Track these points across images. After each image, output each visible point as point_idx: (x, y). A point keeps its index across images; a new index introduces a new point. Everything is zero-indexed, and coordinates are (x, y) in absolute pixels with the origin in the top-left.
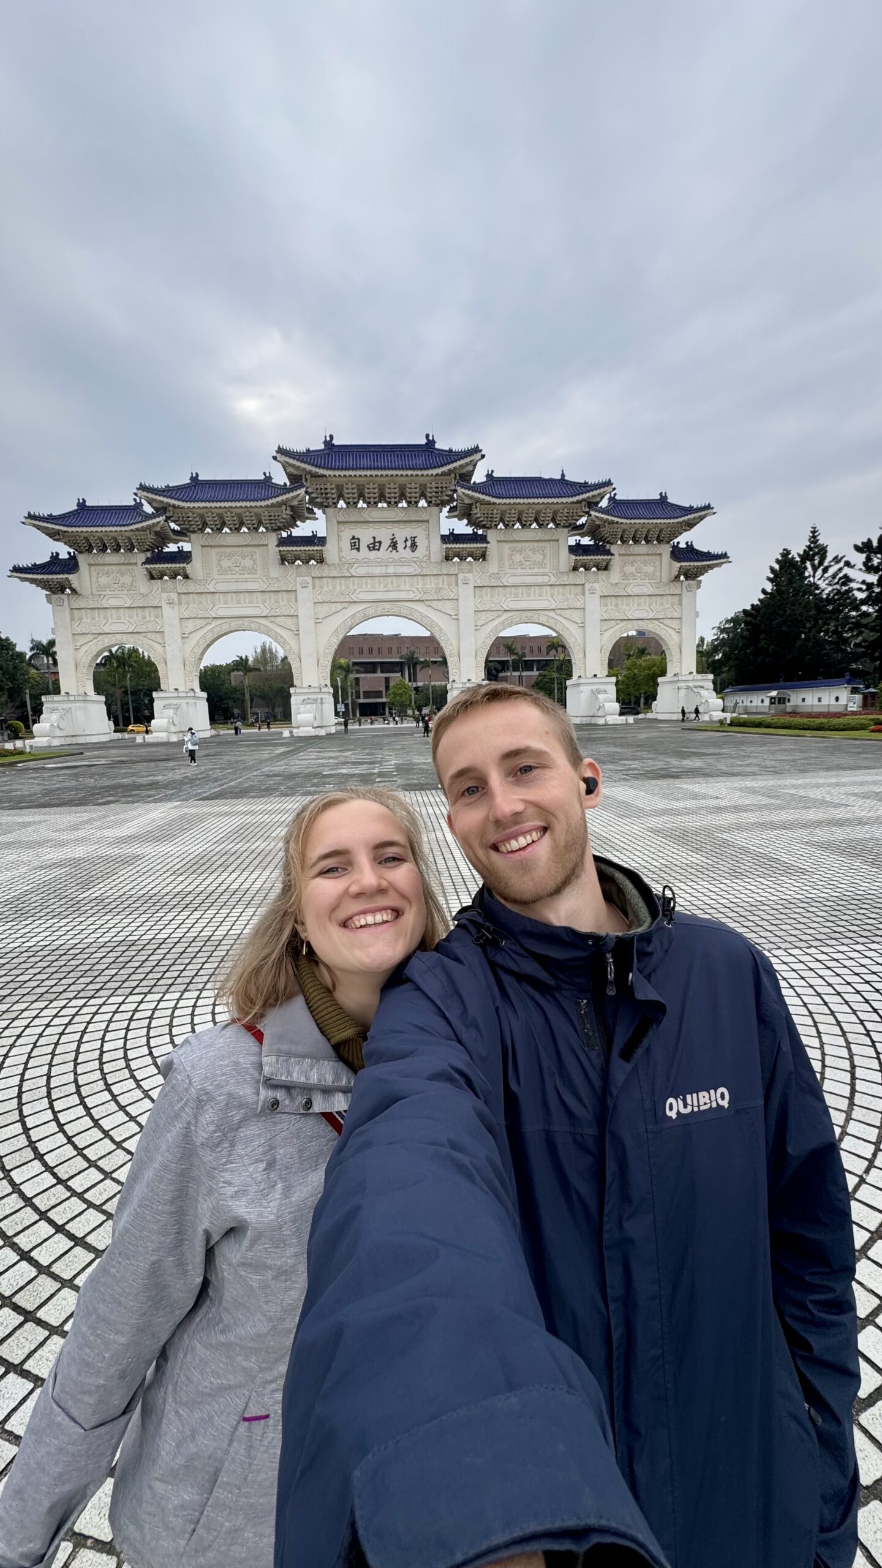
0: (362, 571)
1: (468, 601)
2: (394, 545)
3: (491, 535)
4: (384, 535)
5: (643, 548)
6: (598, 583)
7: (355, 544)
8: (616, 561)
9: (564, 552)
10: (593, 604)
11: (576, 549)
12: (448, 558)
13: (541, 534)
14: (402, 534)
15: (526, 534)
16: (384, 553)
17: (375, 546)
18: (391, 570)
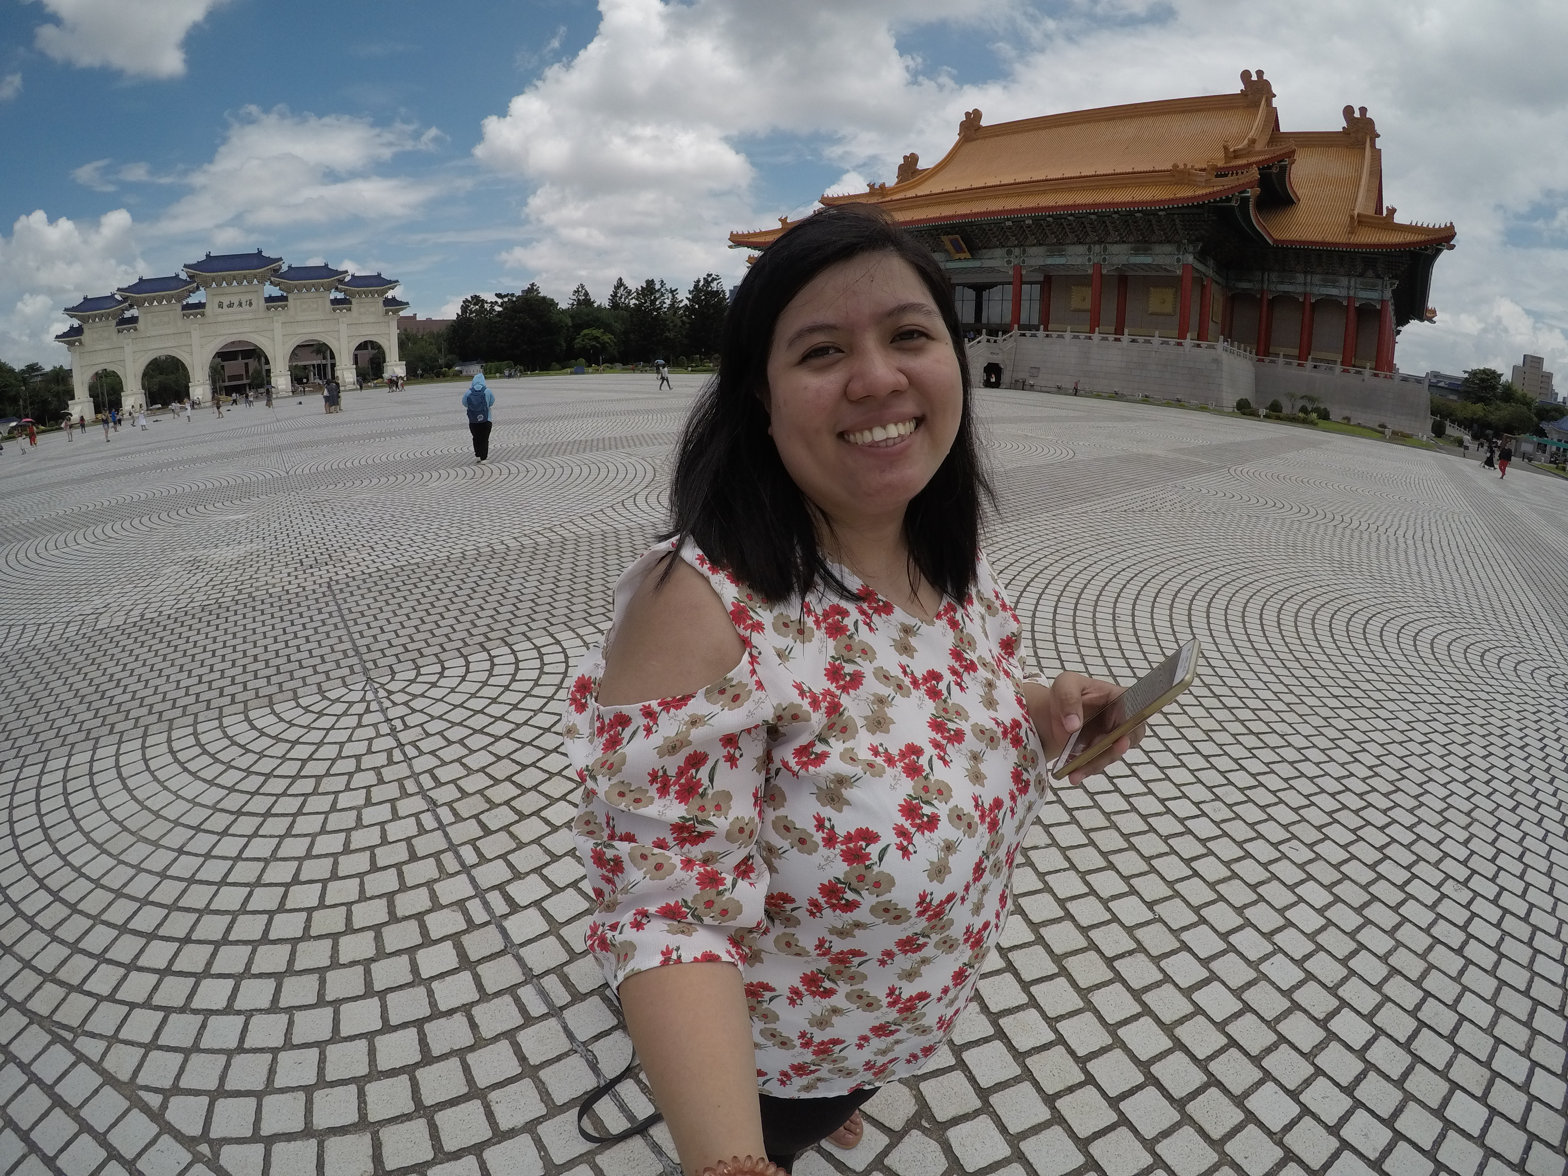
0: (224, 318)
1: (278, 329)
2: (240, 304)
3: (290, 296)
4: (235, 300)
5: (369, 299)
6: (344, 318)
7: (221, 305)
8: (354, 306)
9: (328, 303)
10: (343, 328)
11: (335, 302)
12: (268, 309)
13: (316, 295)
14: (244, 298)
15: (308, 295)
16: (235, 308)
17: (231, 305)
18: (238, 317)
